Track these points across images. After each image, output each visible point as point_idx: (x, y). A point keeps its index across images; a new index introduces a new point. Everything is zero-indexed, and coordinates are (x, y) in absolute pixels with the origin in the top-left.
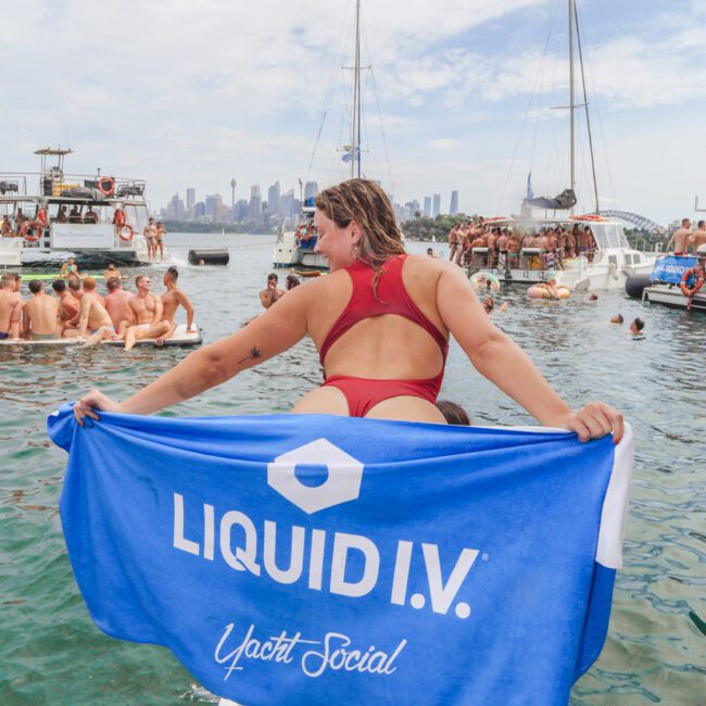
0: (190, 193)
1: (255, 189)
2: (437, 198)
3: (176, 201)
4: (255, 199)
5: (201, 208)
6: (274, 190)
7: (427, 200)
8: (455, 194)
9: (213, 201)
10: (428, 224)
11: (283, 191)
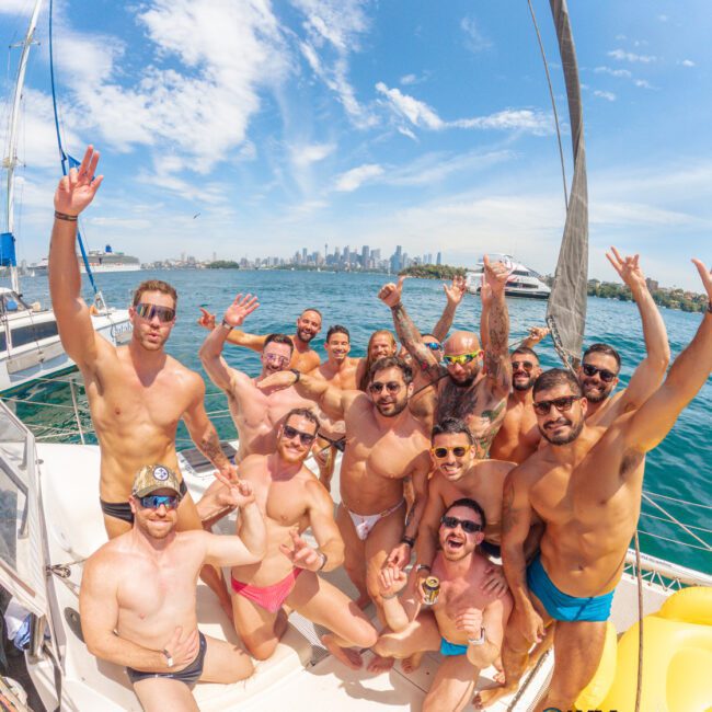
0: (305, 251)
1: (337, 249)
2: (430, 256)
3: (297, 255)
4: (337, 254)
5: (310, 258)
6: (346, 250)
7: (425, 257)
8: (439, 254)
9: (316, 255)
10: (421, 269)
11: (352, 250)
